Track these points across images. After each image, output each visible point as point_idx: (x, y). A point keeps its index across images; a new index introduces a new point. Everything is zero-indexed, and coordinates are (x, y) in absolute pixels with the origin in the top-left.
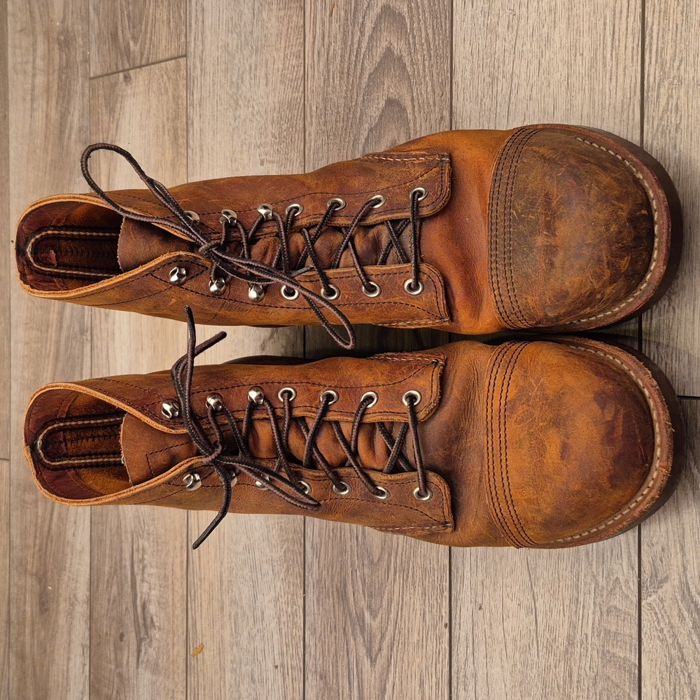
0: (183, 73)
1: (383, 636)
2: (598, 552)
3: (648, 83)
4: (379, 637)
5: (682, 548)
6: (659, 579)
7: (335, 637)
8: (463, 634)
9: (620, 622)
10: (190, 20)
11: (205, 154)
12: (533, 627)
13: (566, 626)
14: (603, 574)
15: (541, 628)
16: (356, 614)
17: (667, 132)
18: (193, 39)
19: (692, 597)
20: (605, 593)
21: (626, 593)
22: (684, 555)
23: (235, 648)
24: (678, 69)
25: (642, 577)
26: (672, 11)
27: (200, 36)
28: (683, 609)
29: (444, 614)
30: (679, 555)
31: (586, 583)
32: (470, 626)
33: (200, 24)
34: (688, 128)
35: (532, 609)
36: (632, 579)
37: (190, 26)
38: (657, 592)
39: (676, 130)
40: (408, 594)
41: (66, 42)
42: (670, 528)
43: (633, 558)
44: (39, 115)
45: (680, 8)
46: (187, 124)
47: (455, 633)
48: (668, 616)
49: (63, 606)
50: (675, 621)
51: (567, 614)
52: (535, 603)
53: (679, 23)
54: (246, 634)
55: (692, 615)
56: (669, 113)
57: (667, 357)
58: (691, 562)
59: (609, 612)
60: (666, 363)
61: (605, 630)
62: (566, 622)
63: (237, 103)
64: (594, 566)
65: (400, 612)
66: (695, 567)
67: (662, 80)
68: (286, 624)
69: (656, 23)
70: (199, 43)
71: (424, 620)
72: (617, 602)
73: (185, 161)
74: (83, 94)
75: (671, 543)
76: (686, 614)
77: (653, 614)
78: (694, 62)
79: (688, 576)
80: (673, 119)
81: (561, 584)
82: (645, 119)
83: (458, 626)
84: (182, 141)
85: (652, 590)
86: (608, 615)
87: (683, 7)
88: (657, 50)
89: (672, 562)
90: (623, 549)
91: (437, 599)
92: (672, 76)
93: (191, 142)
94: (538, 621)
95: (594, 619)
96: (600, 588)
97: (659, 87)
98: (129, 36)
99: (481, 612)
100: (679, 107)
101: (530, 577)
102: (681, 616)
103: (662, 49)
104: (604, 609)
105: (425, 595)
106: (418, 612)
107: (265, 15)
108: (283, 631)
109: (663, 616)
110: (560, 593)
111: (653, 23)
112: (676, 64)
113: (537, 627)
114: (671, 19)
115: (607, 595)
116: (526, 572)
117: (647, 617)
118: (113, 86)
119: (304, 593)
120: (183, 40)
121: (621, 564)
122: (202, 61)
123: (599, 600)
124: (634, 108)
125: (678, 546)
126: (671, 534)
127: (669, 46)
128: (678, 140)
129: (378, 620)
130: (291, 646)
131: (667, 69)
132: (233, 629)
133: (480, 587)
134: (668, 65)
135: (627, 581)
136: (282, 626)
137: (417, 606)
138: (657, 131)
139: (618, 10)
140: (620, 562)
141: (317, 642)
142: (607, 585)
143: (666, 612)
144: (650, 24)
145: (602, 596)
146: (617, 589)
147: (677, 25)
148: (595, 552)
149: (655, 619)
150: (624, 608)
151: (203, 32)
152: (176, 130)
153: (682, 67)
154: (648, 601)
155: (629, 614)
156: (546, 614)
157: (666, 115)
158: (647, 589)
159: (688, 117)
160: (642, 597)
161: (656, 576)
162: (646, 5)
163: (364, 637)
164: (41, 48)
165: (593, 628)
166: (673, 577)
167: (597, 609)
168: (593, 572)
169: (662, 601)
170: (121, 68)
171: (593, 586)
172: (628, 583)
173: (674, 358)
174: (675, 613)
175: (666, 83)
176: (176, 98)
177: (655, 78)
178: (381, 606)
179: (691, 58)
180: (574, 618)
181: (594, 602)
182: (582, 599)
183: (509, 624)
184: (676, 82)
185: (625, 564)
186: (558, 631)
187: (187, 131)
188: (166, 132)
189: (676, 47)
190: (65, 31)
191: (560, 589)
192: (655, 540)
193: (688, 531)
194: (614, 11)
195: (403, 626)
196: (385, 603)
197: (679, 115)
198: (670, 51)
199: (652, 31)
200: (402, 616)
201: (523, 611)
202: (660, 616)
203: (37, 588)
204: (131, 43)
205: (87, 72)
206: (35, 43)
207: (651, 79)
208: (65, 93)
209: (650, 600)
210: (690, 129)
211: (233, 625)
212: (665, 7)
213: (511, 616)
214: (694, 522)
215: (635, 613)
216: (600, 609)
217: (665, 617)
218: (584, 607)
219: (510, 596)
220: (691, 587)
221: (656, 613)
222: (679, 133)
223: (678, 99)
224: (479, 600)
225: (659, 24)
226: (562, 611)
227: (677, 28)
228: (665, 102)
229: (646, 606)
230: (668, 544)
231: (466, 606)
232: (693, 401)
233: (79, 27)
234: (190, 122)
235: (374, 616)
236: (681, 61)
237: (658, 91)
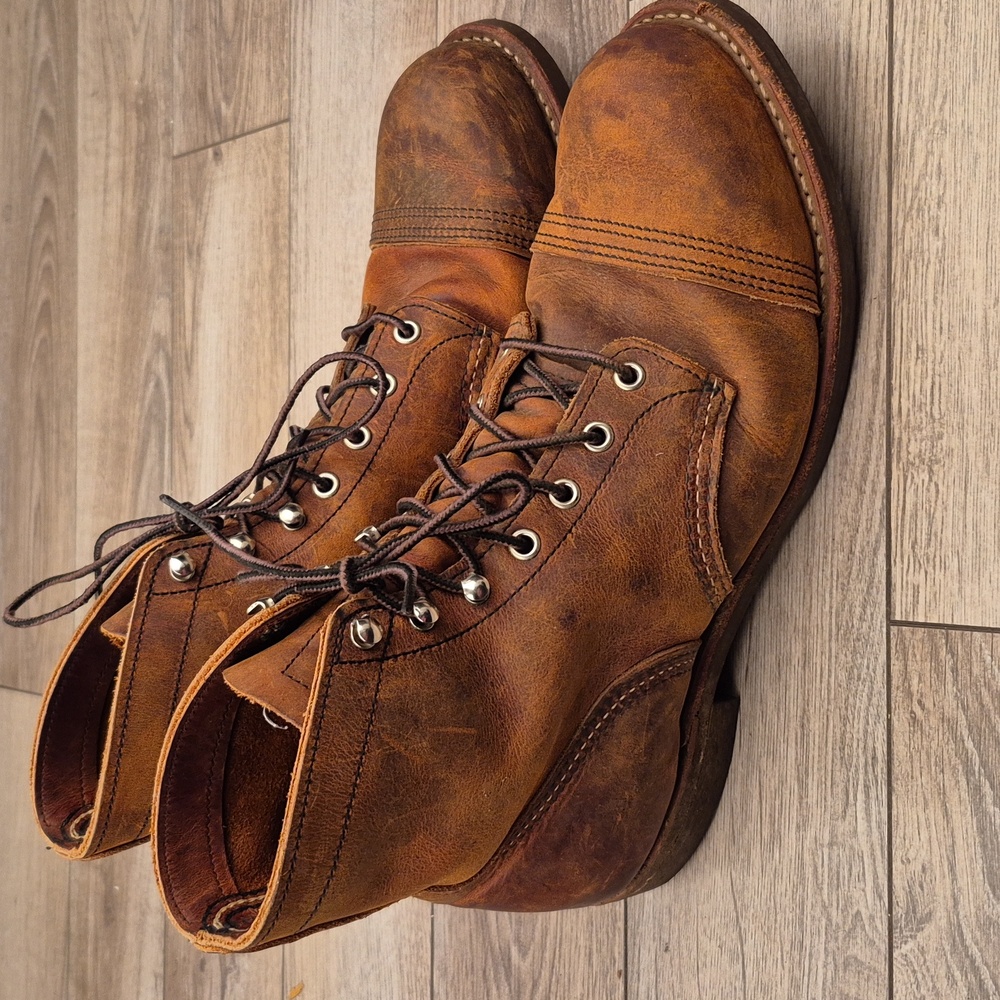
0: (285, 145)
1: (535, 985)
2: (830, 870)
3: (898, 134)
4: (530, 986)
5: (952, 869)
6: (919, 915)
7: (472, 982)
8: (643, 988)
9: (862, 982)
10: (295, 68)
11: (312, 261)
12: (739, 984)
13: (786, 985)
14: (838, 904)
15: (750, 986)
16: (500, 948)
17: (926, 208)
18: (298, 95)
19: (966, 948)
20: (841, 934)
21: (870, 935)
22: (954, 880)
23: (343, 991)
24: (941, 109)
25: (894, 913)
26: (931, 20)
27: (307, 91)
28: (954, 966)
29: (617, 955)
30: (948, 880)
31: (813, 918)
32: (653, 977)
33: (307, 73)
34: (955, 201)
35: (738, 955)
36: (879, 915)
37: (295, 77)
38: (916, 936)
39: (939, 204)
40: (569, 922)
41: (144, 107)
42: (934, 835)
43: (880, 881)
44: (113, 211)
45: (943, 15)
46: (290, 218)
47: (633, 985)
48: (932, 977)
49: (133, 915)
50: (943, 985)
51: (786, 965)
52: (742, 946)
53: (942, 38)
54: (357, 971)
55: (966, 977)
56: (927, 179)
57: (928, 562)
58: (965, 892)
59: (846, 965)
60: (926, 573)
61: (841, 993)
62: (786, 978)
63: (351, 186)
64: (825, 891)
65: (558, 949)
66: (971, 899)
67: (918, 129)
68: (409, 959)
69: (909, 39)
70: (305, 101)
71: (590, 964)
72: (858, 950)
73: (286, 272)
74: (165, 179)
75: (936, 860)
76: (957, 974)
77: (909, 972)
78: (964, 98)
79: (962, 913)
80: (934, 188)
81: (778, 919)
82: (894, 190)
83: (636, 975)
84: (283, 242)
85: (908, 934)
86: (845, 971)
87: (948, 12)
88: (911, 82)
89: (937, 890)
90: (866, 866)
91: (608, 933)
92: (932, 121)
93: (294, 243)
94: (747, 974)
95: (825, 974)
96: (834, 927)
97: (914, 140)
98: (220, 95)
99: (667, 956)
100: (943, 169)
101: (735, 905)
102: (950, 976)
103: (918, 79)
104: (840, 961)
105: (592, 925)
106: (582, 952)
107: (386, 56)
108: (405, 969)
109: (924, 976)
110: (778, 932)
111: (904, 40)
112: (939, 101)
113: (745, 983)
114: (931, 32)
115: (844, 939)
116: (729, 896)
117: (900, 976)
118: (201, 167)
119: (432, 913)
120: (286, 97)
121: (863, 890)
122: (308, 127)
123: (832, 945)
124: (878, 173)
125: (946, 864)
126: (935, 844)
127: (928, 74)
128: (941, 223)
129: (529, 959)
130: (415, 994)
131: (924, 112)
132: (341, 962)
133: (666, 917)
134: (926, 104)
135: (872, 918)
136: (403, 961)
137: (582, 942)
138: (911, 208)
139: (855, 24)
140: (863, 886)
141: (449, 989)
142: (844, 923)
143: (928, 970)
144: (900, 42)
145: (836, 939)
146: (858, 929)
147: (939, 41)
148: (826, 869)
149: (913, 980)
150: (868, 960)
151: (310, 85)
152: (275, 227)
153: (947, 107)
154: (903, 951)
155: (875, 971)
156: (758, 964)
157: (924, 183)
158: (901, 932)
159: (956, 183)
160: (895, 945)
161: (914, 912)
162: (895, 12)
163: (509, 985)
164: (116, 117)
165: (824, 990)
166: (938, 914)
167: (830, 959)
168: (822, 901)
169: (923, 952)
170: (210, 142)
171: (824, 922)
172: (874, 920)
173: (938, 563)
174: (942, 972)
175: (924, 132)
176: (276, 181)
177: (907, 126)
178: (533, 939)
179: (960, 91)
180: (797, 972)
181: (825, 948)
182: (808, 943)
183: (707, 976)
184: (937, 129)
185: (869, 889)
186: (774, 992)
187: (290, 227)
188: (264, 229)
189: (937, 76)
190: (144, 93)
191: (778, 926)
192: (912, 855)
193: (959, 841)
194: (850, 24)
195: (562, 972)
196: (538, 935)
197: (942, 182)
198: (929, 82)
199: (903, 53)
200: (560, 957)
201: (726, 958)
202: (920, 976)
203: (102, 888)
204: (223, 105)
205: (169, 148)
206: (108, 111)
207: (903, 126)
208: (143, 178)
209: (905, 948)
210: (958, 204)
211: (341, 955)
212: (921, 15)
213: (708, 964)
214: (969, 826)
215: (883, 968)
216: (834, 959)
217: (929, 979)
218: (811, 955)
219: (708, 932)
220: (964, 931)
221: (914, 971)
222: (943, 209)
223: (941, 156)
224: (665, 936)
225: (913, 42)
226: (779, 961)
227: (939, 45)
228: (922, 162)
229: (899, 958)
230: (930, 862)
231: (647, 945)
232: (966, 632)
233: (160, 86)
234: (293, 215)
235: (523, 953)
236: (945, 97)
237: (913, 146)
